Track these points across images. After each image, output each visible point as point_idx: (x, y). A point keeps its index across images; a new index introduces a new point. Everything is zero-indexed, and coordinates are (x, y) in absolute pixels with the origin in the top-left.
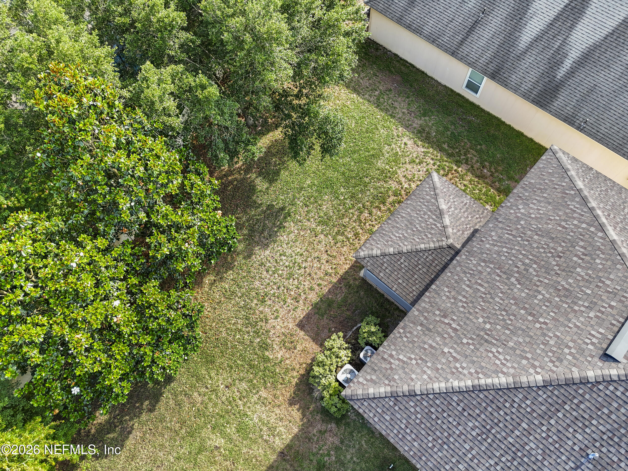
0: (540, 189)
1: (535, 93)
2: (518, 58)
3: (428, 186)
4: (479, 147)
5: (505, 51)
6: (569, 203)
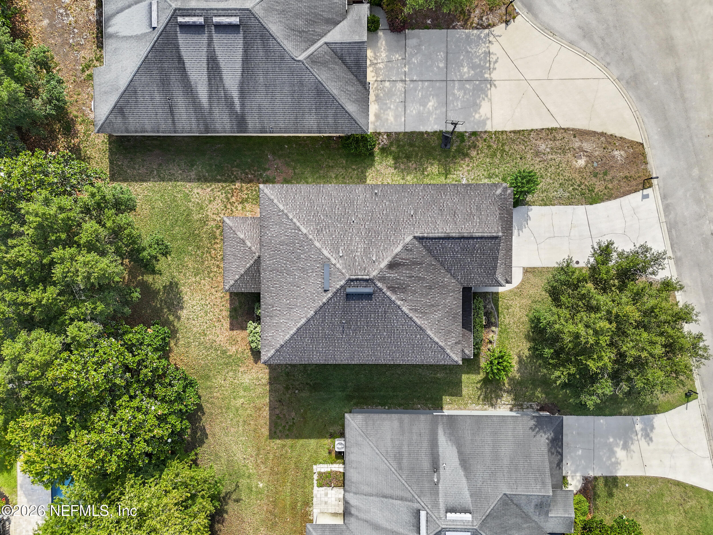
2: (211, 113)
3: (227, 228)
5: (200, 114)
6: (283, 220)
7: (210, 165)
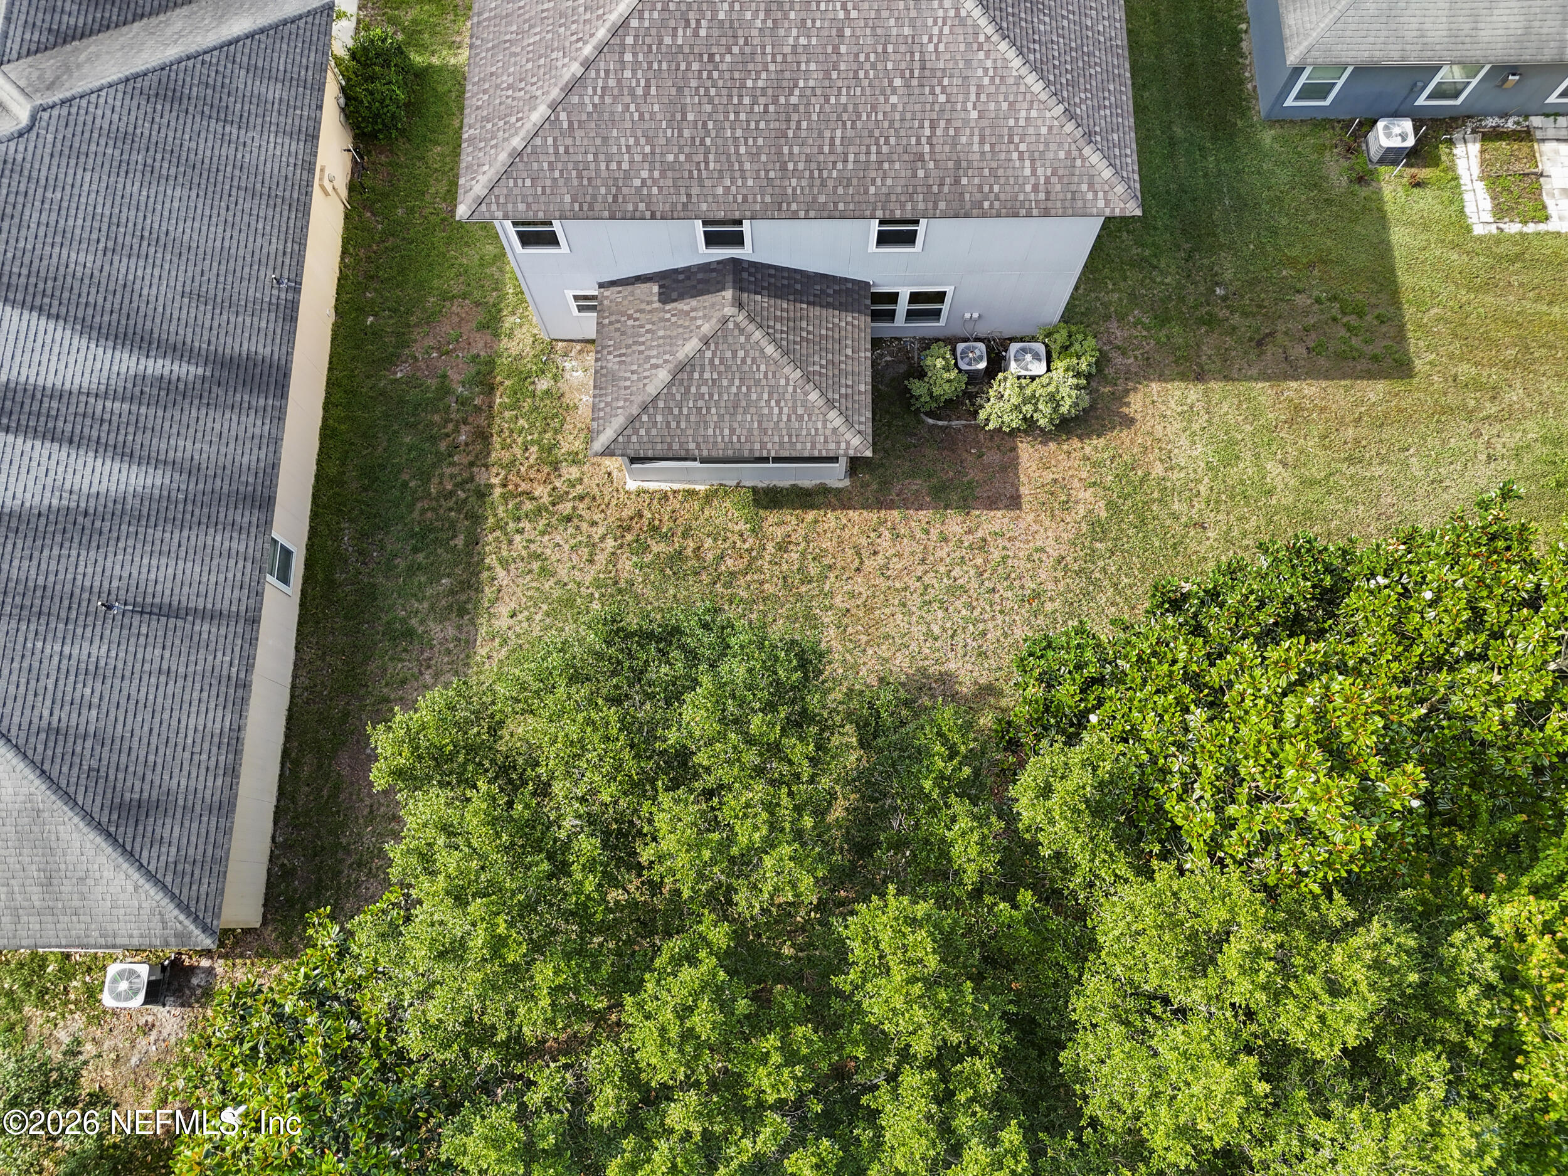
1: (262, 402)
2: (194, 471)
3: (634, 439)
4: (412, 484)
5: (189, 508)
6: (590, 108)
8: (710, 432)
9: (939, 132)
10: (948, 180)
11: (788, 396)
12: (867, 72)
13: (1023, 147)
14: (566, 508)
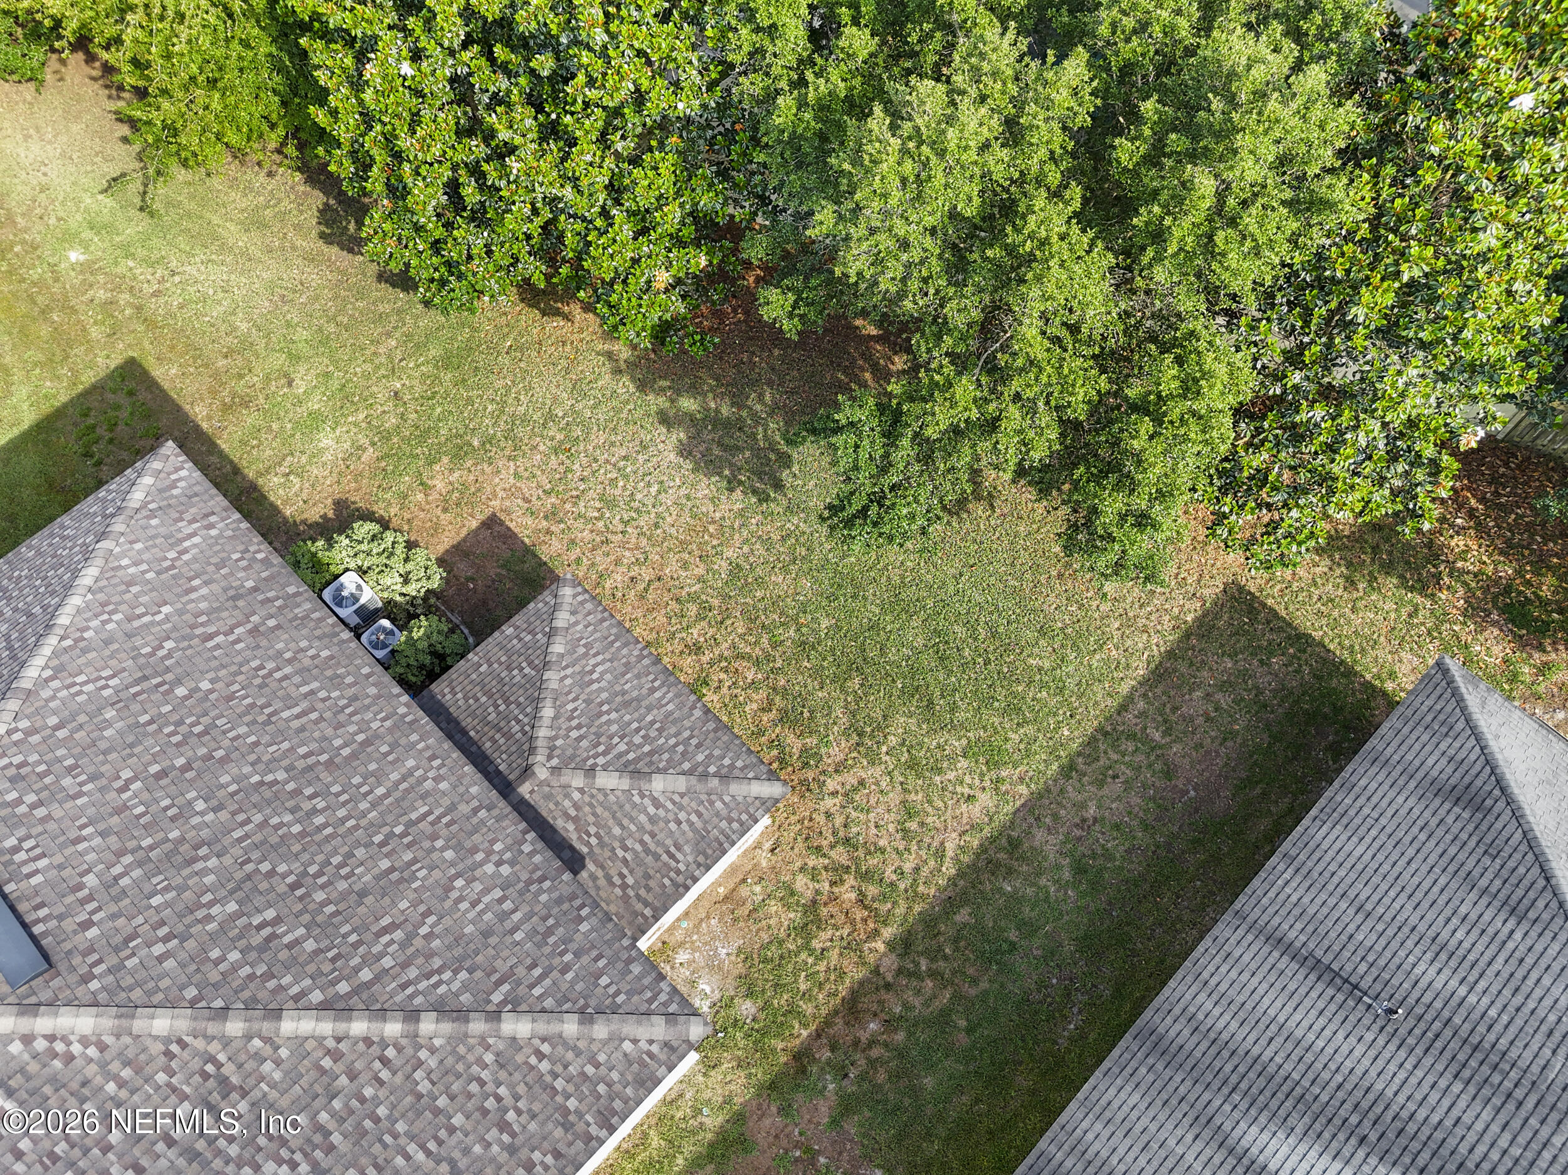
0: (550, 931)
3: (739, 764)
4: (963, 1023)
6: (463, 975)
7: (1028, 928)
8: (670, 707)
9: (211, 629)
10: (260, 597)
11: (577, 668)
12: (192, 725)
13: (172, 555)
14: (840, 855)
